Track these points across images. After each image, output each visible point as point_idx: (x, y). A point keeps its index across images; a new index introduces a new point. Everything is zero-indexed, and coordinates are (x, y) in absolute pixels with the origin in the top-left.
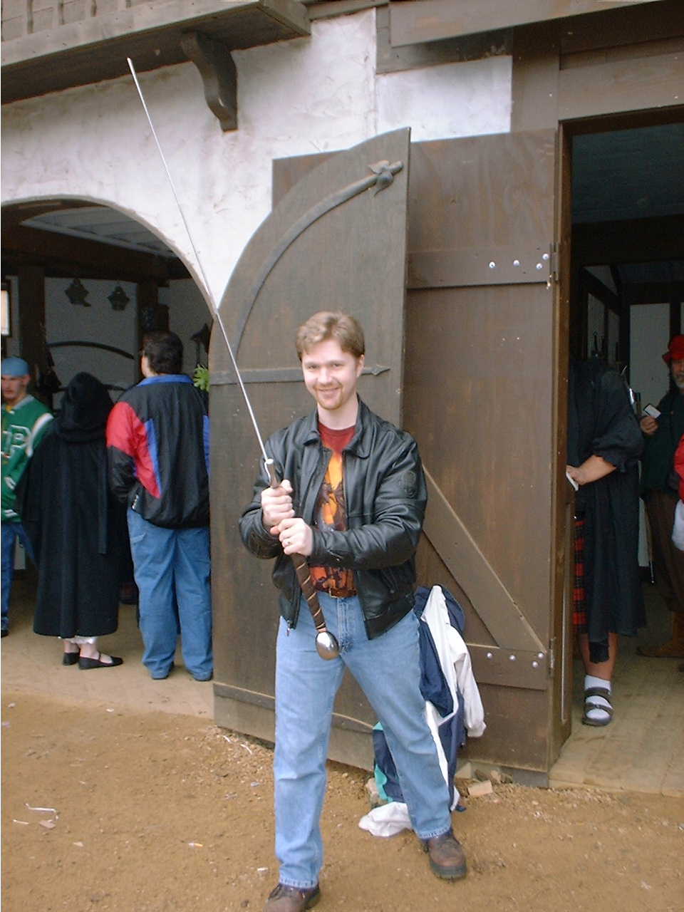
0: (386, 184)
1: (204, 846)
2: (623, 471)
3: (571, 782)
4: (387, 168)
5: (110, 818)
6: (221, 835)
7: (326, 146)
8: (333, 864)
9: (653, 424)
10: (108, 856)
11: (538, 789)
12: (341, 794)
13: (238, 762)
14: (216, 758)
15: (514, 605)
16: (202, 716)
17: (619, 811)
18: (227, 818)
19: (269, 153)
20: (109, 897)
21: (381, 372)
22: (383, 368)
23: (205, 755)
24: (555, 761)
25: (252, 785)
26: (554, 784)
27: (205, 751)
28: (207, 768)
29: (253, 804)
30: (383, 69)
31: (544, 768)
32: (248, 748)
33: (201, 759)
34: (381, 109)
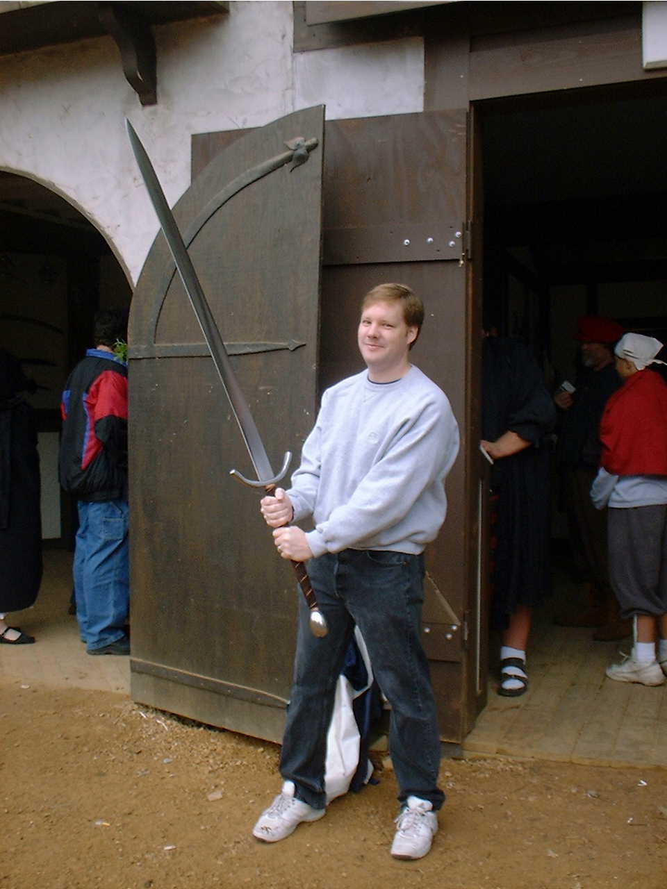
0: (302, 159)
1: (111, 824)
2: (537, 446)
3: (484, 752)
4: (302, 144)
5: (15, 798)
6: (130, 814)
7: (244, 122)
8: (242, 841)
9: (569, 400)
10: (9, 837)
11: (451, 760)
12: (256, 769)
13: (153, 739)
14: (130, 735)
15: (429, 578)
16: (120, 691)
17: (530, 780)
18: (136, 796)
19: (188, 127)
20: (7, 879)
21: (297, 348)
22: (299, 343)
23: (120, 731)
24: (469, 733)
25: (165, 761)
26: (467, 754)
27: (120, 728)
28: (120, 746)
29: (165, 780)
30: (300, 47)
31: (457, 739)
32: (164, 724)
33: (115, 735)
34: (298, 86)
